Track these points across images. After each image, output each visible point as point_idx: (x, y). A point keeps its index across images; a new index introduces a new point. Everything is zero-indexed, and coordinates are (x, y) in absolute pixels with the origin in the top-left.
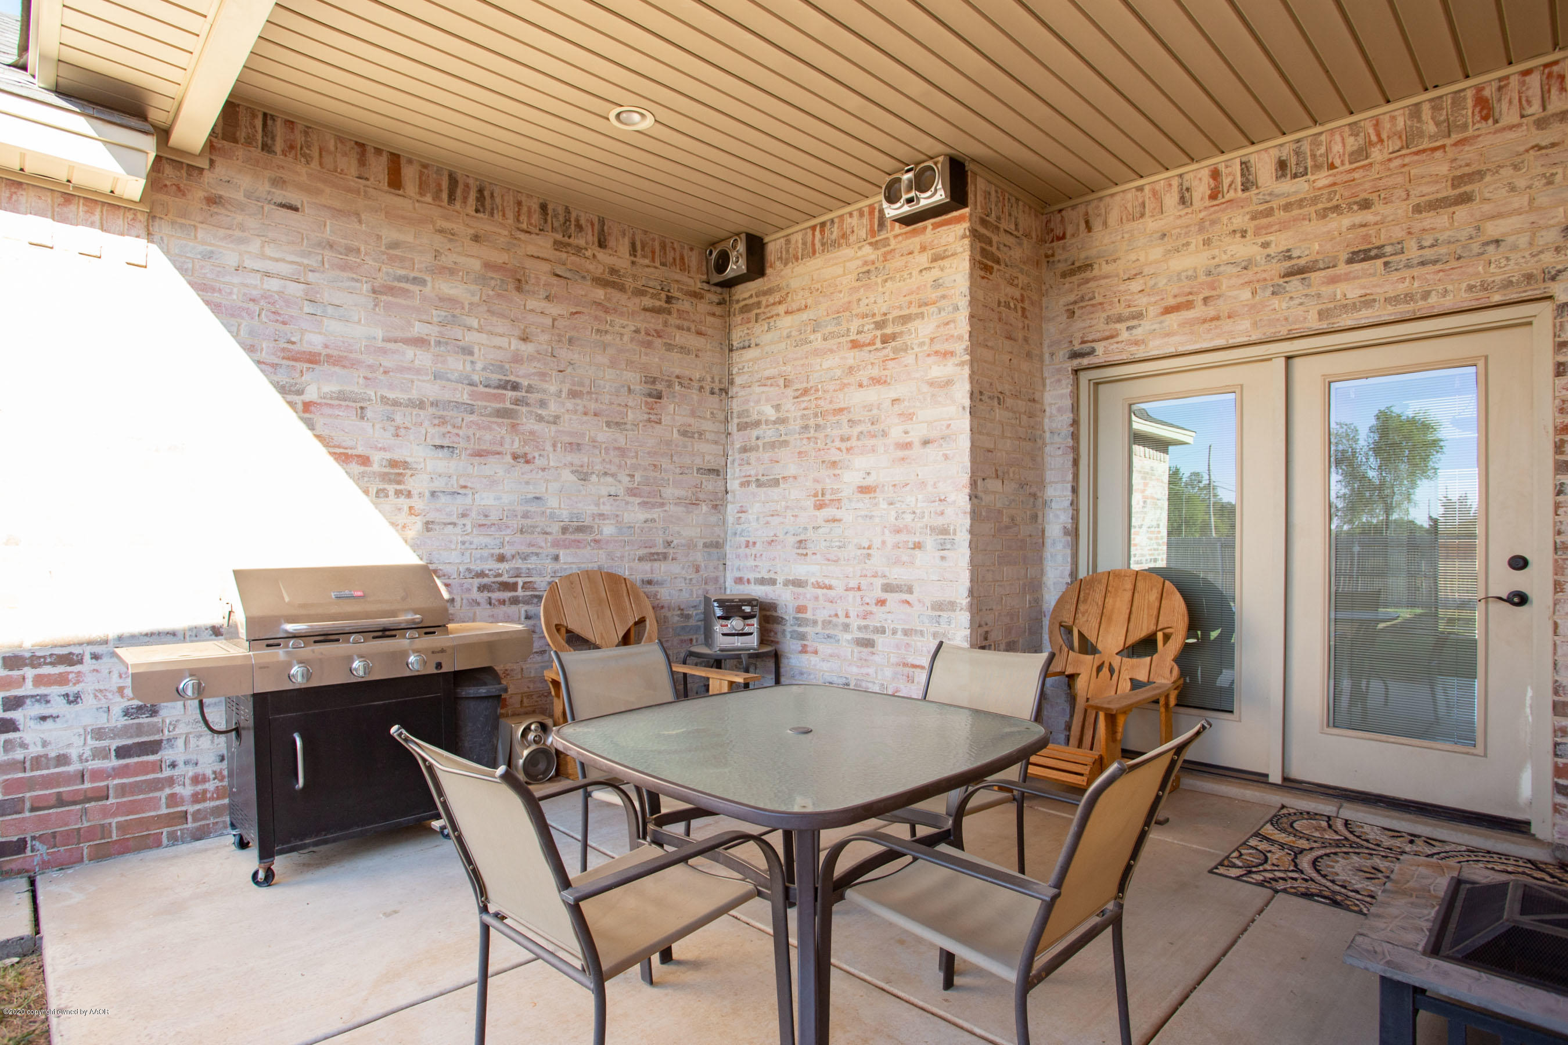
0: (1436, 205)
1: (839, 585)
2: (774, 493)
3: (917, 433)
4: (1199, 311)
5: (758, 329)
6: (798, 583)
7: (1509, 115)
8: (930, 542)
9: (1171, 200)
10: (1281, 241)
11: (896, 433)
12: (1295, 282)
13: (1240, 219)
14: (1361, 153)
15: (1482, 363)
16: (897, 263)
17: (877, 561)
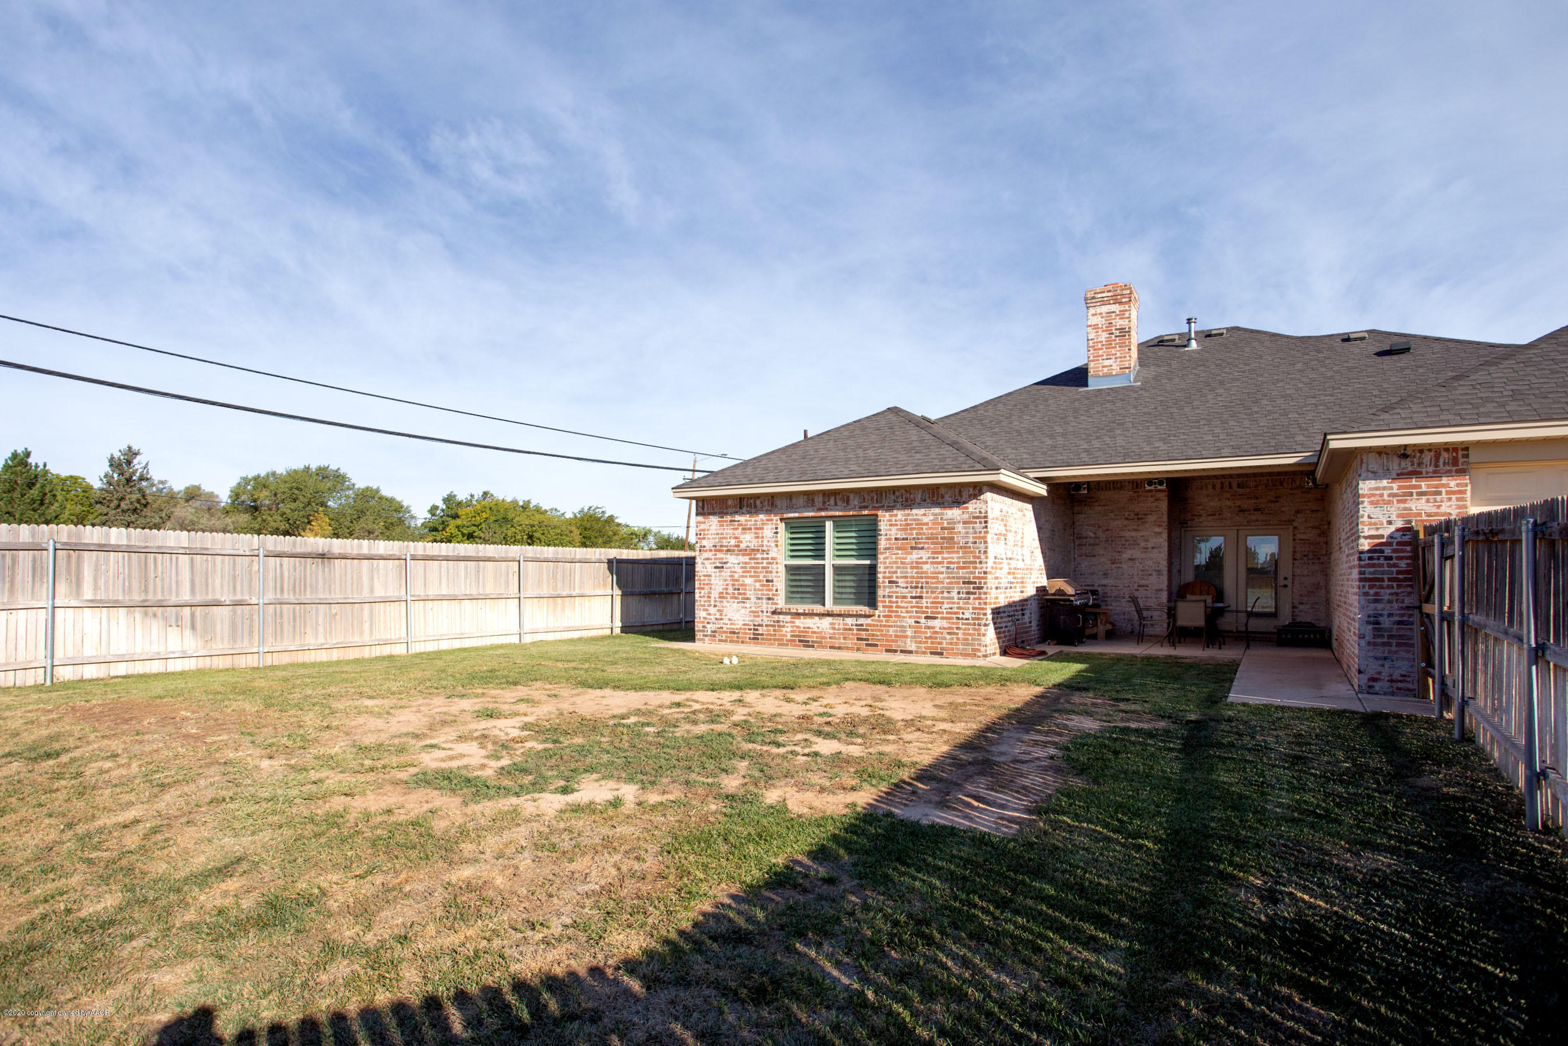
0: (1272, 502)
1: (1121, 586)
2: (1094, 559)
3: (1150, 545)
4: (1217, 517)
5: (1085, 508)
6: (1104, 586)
7: (1285, 485)
8: (1154, 574)
9: (1210, 487)
10: (1238, 503)
11: (1143, 544)
12: (1241, 514)
13: (1228, 496)
14: (1256, 486)
15: (1280, 536)
16: (1142, 498)
17: (1136, 579)
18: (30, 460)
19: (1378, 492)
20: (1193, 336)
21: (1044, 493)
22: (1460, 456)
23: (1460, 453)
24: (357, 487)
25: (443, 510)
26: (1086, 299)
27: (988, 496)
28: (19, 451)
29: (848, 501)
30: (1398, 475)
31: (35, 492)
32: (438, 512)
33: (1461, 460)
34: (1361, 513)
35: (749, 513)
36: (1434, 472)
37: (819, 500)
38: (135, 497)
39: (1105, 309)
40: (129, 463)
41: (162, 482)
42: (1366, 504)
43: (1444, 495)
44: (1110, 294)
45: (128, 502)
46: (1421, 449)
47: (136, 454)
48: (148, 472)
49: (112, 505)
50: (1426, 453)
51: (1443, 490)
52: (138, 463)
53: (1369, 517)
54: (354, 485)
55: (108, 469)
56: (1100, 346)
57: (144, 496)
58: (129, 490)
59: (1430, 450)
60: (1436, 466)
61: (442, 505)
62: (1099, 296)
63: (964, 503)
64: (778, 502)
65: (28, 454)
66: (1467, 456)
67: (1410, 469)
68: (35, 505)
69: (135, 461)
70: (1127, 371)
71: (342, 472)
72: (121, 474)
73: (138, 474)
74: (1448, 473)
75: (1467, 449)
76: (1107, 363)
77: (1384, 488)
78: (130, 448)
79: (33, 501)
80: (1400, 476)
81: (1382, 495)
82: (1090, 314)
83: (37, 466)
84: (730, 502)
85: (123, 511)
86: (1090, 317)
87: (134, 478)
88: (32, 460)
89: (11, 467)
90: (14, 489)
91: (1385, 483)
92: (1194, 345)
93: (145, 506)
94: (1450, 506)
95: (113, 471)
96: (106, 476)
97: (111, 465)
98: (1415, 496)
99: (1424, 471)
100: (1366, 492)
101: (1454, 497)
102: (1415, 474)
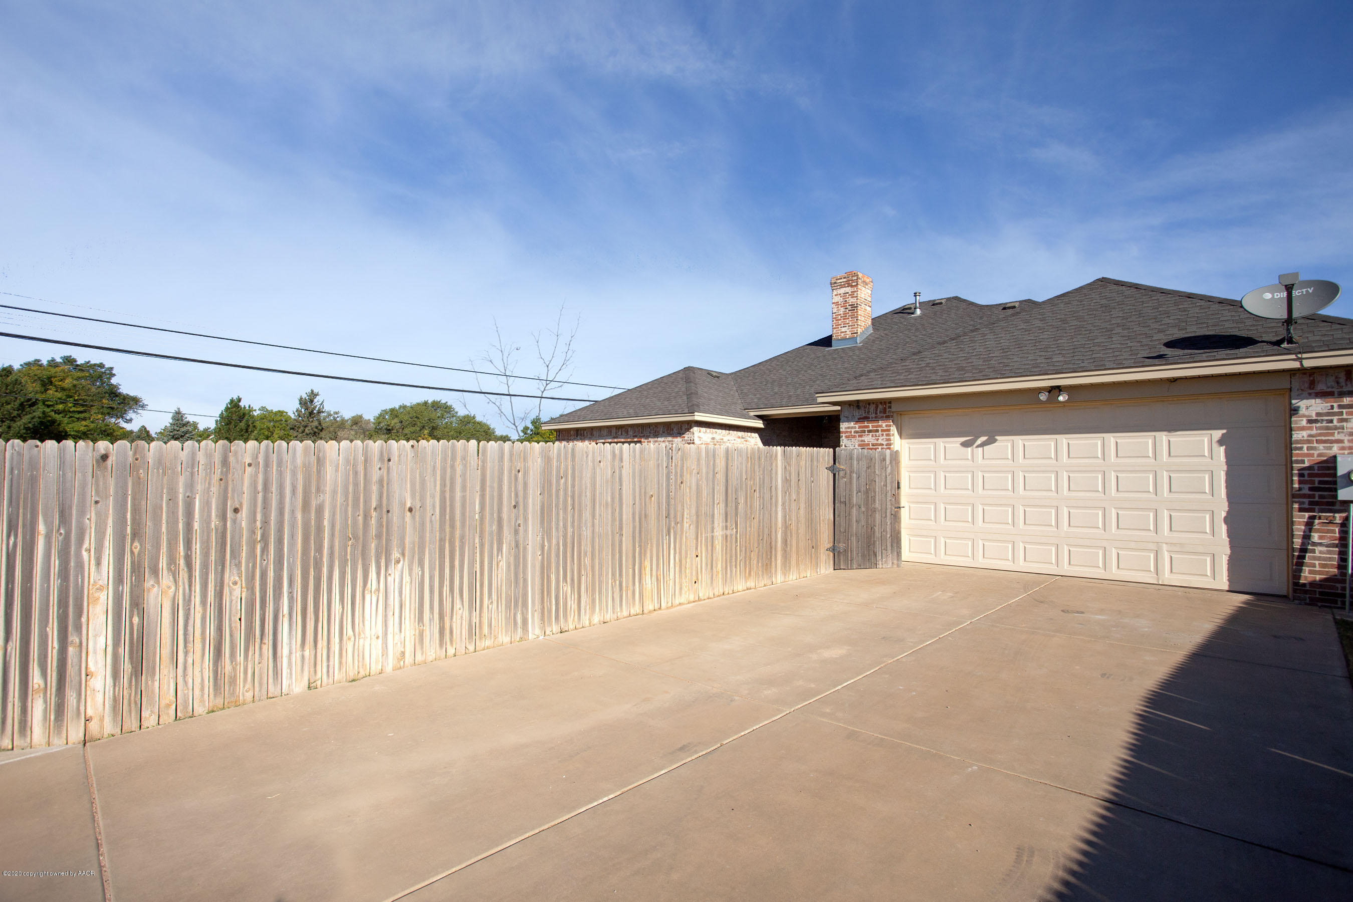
18: (240, 404)
19: (849, 430)
20: (918, 305)
21: (762, 426)
22: (887, 408)
23: (888, 405)
24: (459, 414)
25: (532, 431)
26: (831, 284)
27: (695, 429)
28: (235, 398)
29: (627, 432)
30: (859, 419)
31: (242, 425)
32: (529, 431)
33: (888, 410)
34: (841, 443)
35: (581, 439)
36: (876, 417)
37: (614, 431)
38: (316, 423)
39: (842, 291)
40: (312, 401)
41: (336, 413)
42: (844, 437)
43: (880, 433)
44: (845, 280)
45: (310, 428)
46: (869, 402)
47: (317, 395)
48: (323, 407)
49: (300, 430)
50: (872, 405)
51: (880, 429)
52: (317, 401)
53: (845, 446)
54: (457, 413)
55: (299, 406)
56: (839, 318)
57: (320, 424)
58: (311, 420)
59: (873, 403)
60: (876, 414)
61: (531, 426)
62: (839, 281)
63: (683, 434)
64: (595, 433)
65: (239, 400)
66: (890, 407)
67: (864, 415)
68: (243, 433)
69: (315, 400)
70: (855, 335)
71: (449, 404)
72: (306, 409)
73: (317, 409)
74: (882, 418)
75: (890, 403)
76: (843, 330)
77: (852, 428)
78: (312, 391)
79: (242, 430)
80: (861, 419)
81: (851, 432)
82: (834, 295)
83: (245, 407)
84: (572, 432)
85: (307, 434)
86: (834, 297)
87: (315, 412)
88: (242, 404)
89: (229, 408)
90: (231, 423)
91: (852, 424)
92: (918, 312)
93: (321, 430)
94: (883, 439)
95: (302, 407)
96: (297, 410)
97: (300, 403)
98: (866, 433)
99: (871, 416)
100: (844, 430)
101: (884, 433)
102: (866, 419)
